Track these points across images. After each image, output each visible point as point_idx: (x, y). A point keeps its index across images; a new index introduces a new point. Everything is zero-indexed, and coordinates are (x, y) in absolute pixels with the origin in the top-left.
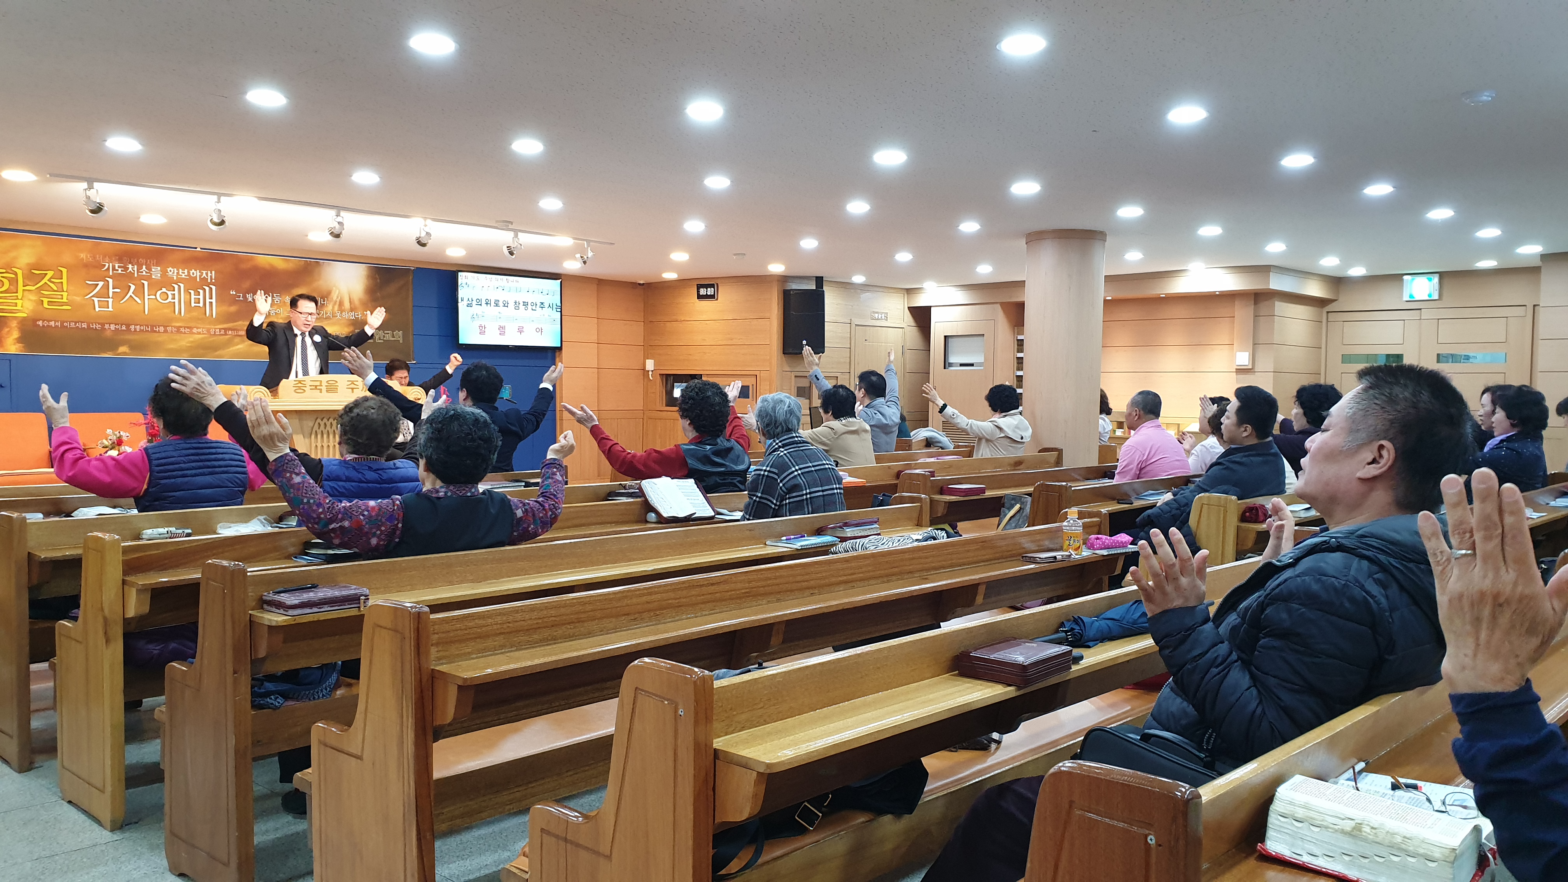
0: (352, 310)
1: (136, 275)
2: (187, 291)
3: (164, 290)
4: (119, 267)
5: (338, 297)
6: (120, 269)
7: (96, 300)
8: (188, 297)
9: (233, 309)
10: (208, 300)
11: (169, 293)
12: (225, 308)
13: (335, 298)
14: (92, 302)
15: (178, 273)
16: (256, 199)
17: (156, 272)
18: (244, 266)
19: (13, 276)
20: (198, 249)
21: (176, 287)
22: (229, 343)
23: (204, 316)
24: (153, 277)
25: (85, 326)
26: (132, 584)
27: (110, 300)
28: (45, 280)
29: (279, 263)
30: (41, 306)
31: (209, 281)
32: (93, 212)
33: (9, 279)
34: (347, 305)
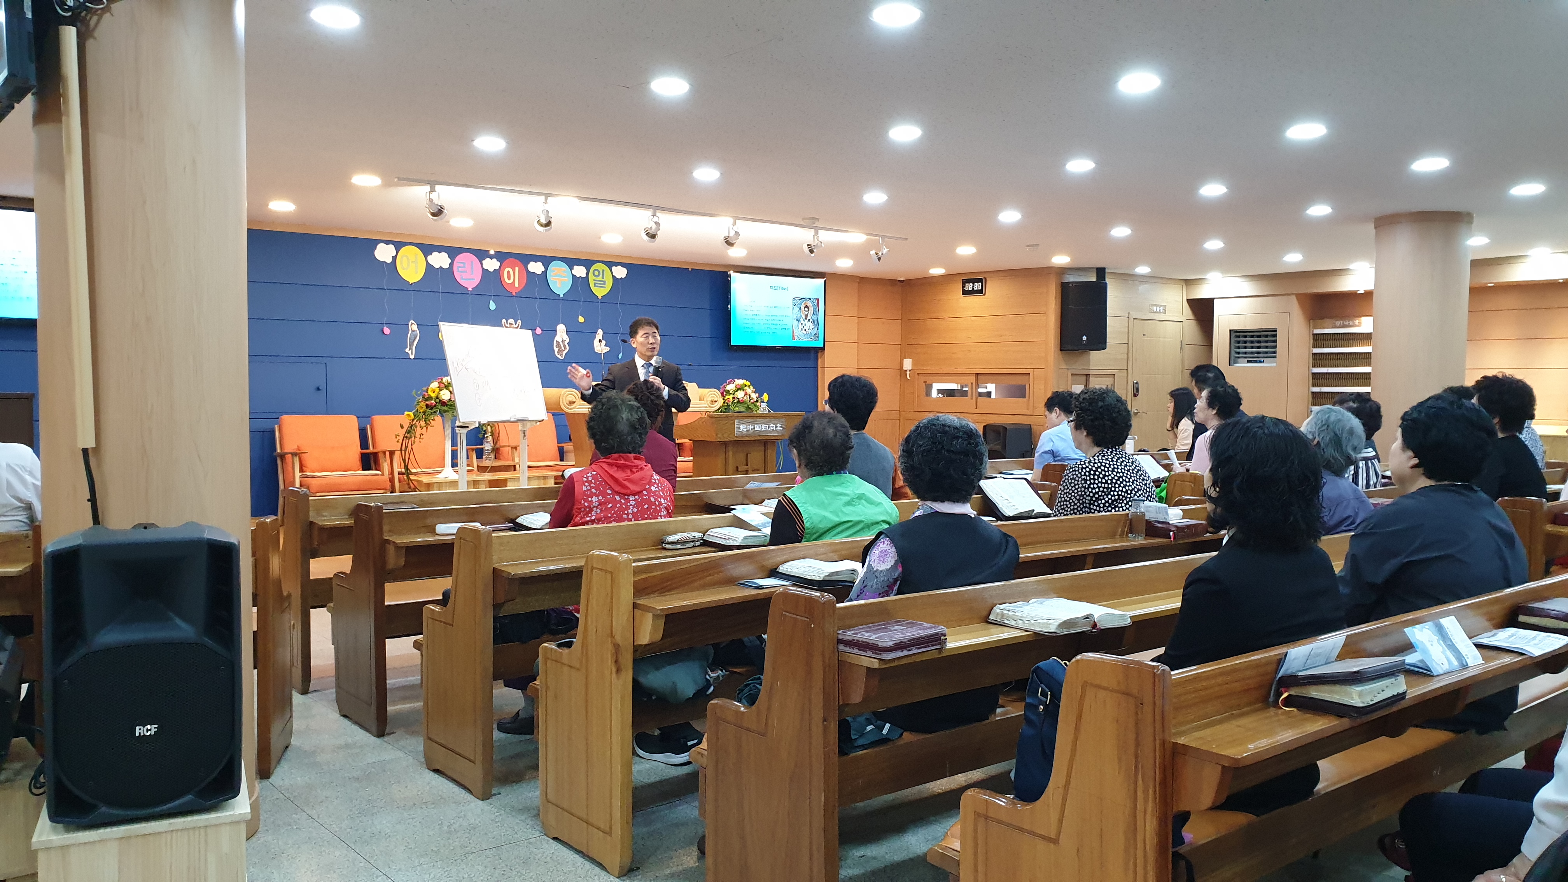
16: (576, 200)
26: (647, 609)
32: (434, 215)
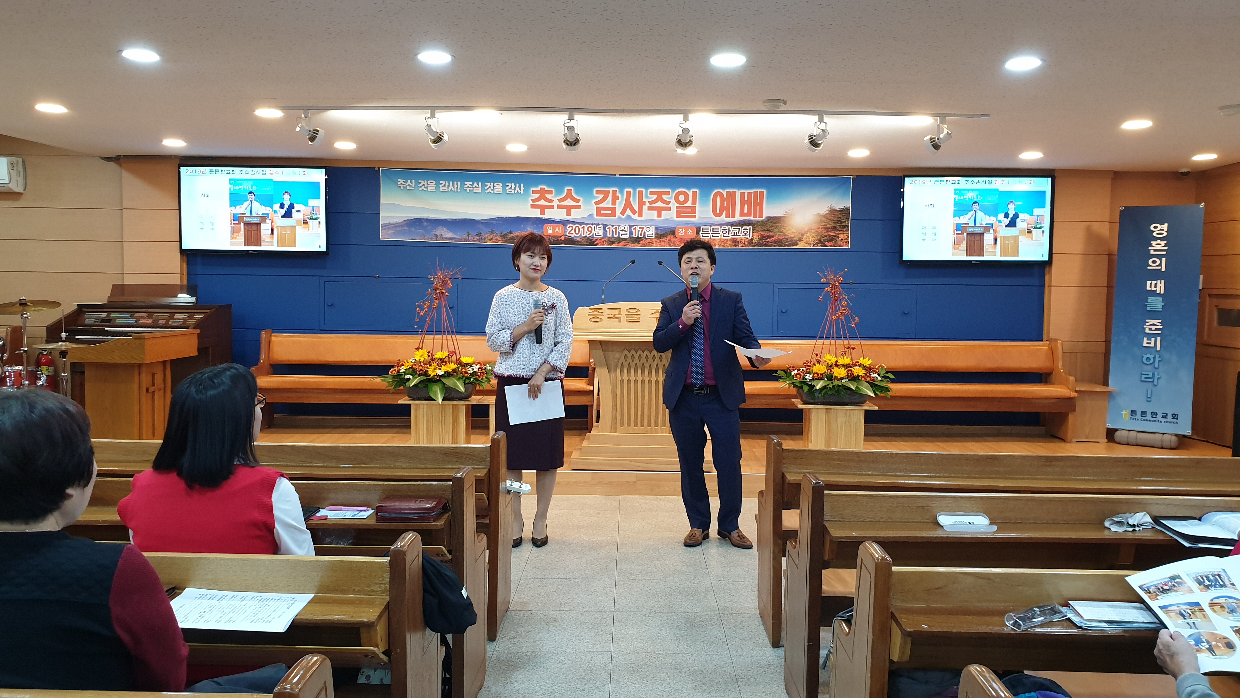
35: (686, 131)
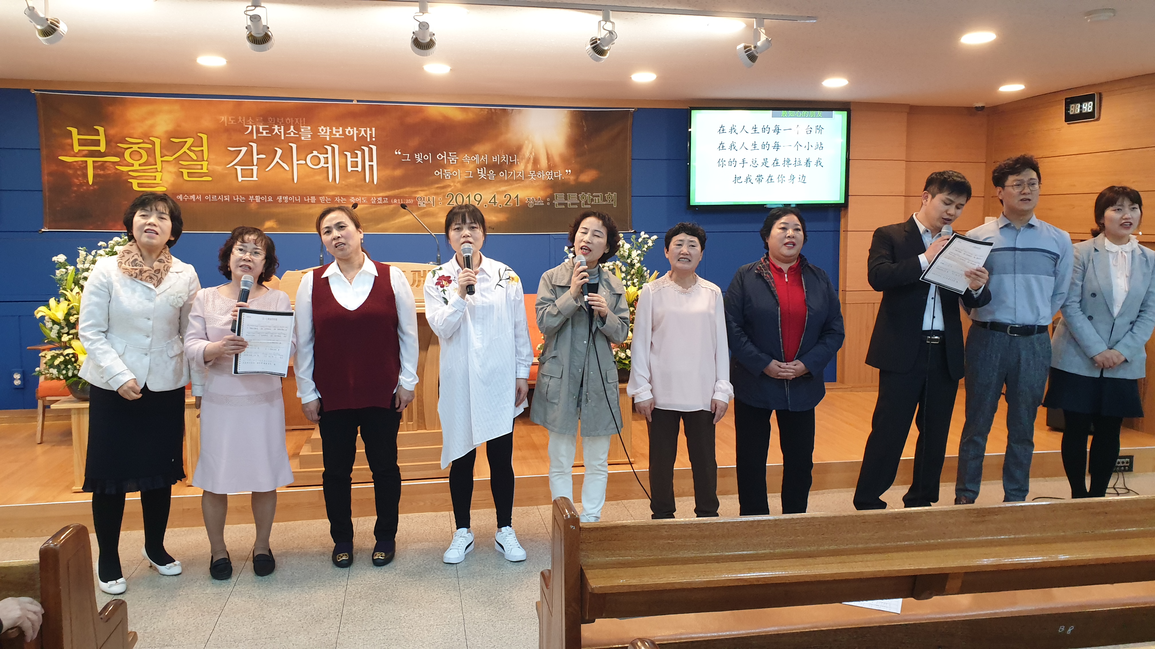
0: (550, 168)
1: (283, 138)
2: (342, 153)
3: (315, 153)
4: (264, 129)
5: (531, 153)
6: (264, 132)
7: (239, 168)
8: (344, 160)
9: (398, 172)
10: (367, 163)
11: (321, 156)
12: (388, 173)
13: (527, 154)
14: (234, 171)
15: (331, 133)
17: (306, 133)
18: (410, 120)
19: (150, 146)
20: (355, 102)
21: (329, 149)
22: (392, 215)
23: (363, 183)
24: (303, 138)
25: (228, 198)
27: (255, 168)
28: (185, 149)
29: (454, 113)
30: (181, 179)
31: (369, 140)
33: (147, 150)
34: (544, 163)
35: (424, 26)
